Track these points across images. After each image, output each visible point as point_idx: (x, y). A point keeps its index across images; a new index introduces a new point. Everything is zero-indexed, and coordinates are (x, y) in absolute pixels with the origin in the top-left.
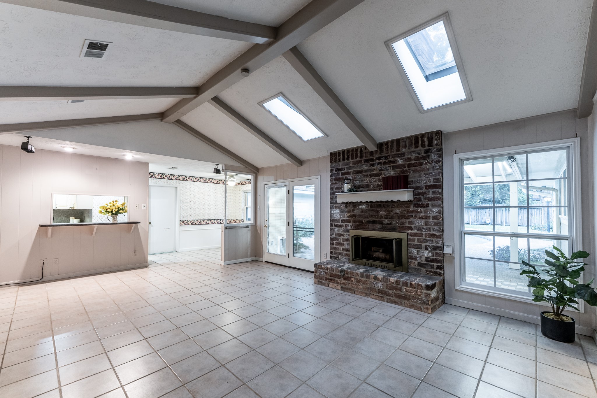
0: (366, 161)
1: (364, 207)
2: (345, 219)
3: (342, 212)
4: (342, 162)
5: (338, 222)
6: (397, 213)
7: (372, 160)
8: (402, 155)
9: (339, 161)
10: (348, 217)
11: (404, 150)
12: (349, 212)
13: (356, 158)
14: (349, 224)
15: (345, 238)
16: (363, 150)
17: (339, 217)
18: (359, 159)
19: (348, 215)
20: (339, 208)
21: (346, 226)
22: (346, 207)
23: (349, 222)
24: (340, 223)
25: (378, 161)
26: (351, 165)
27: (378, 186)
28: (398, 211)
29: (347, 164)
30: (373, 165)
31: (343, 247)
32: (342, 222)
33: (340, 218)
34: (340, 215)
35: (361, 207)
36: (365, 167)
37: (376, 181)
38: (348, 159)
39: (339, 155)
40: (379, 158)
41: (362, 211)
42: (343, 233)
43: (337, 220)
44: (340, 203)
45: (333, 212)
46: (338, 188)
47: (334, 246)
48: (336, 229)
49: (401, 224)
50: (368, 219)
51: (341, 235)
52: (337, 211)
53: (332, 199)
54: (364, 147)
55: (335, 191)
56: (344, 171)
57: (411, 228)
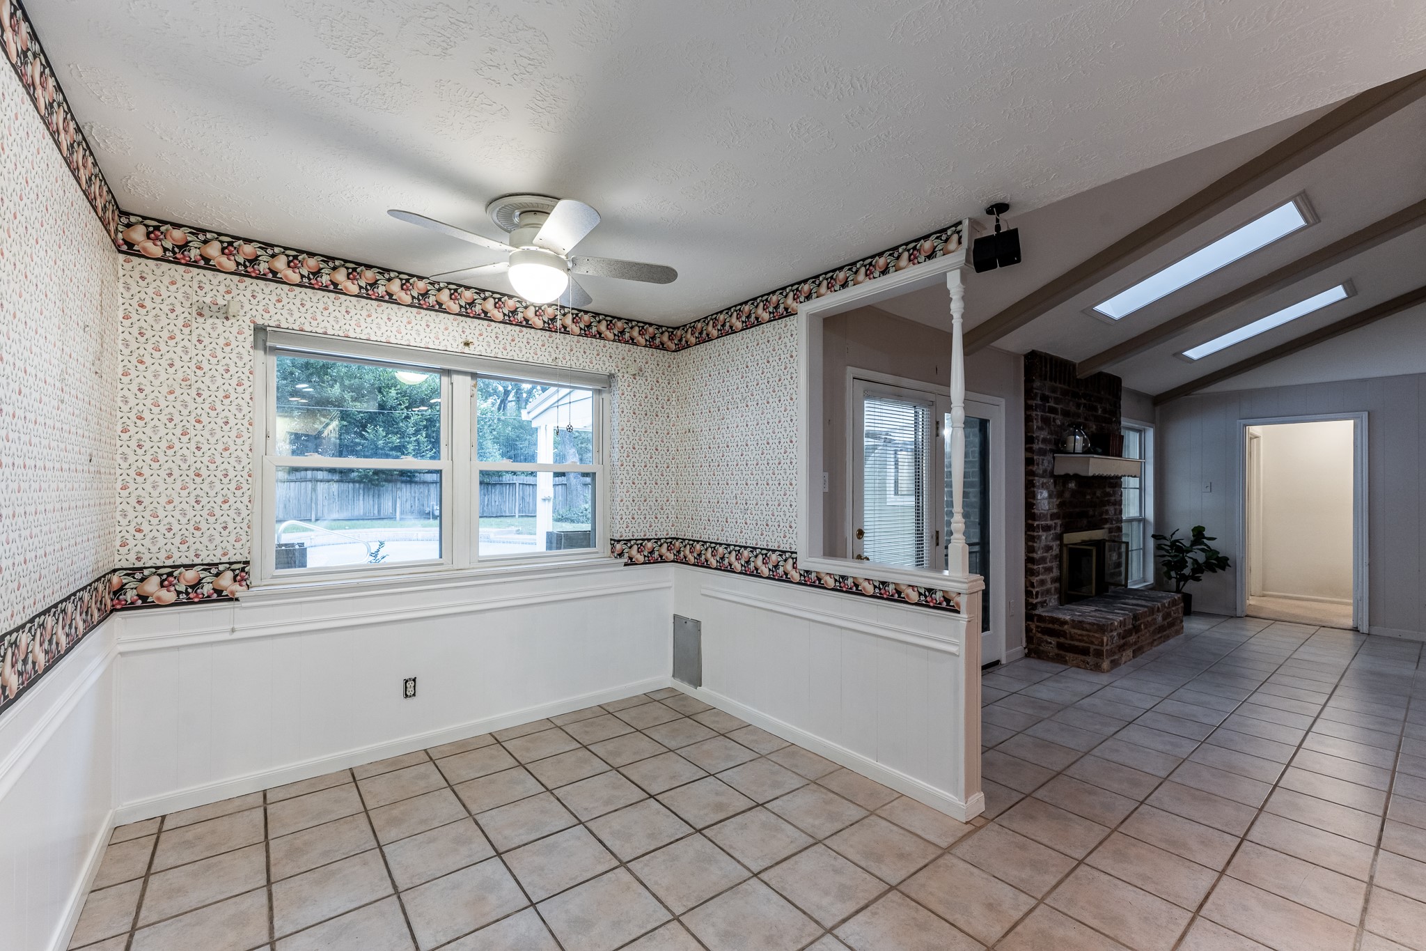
0: (1074, 395)
1: (1073, 485)
2: (1055, 511)
3: (1050, 496)
4: (1048, 382)
5: (1046, 520)
6: (1098, 498)
7: (1079, 397)
8: (1101, 400)
9: (1046, 377)
10: (1058, 506)
11: (1103, 393)
12: (1058, 495)
13: (1064, 384)
14: (1059, 523)
15: (1054, 553)
16: (1072, 369)
17: (1047, 508)
18: (1065, 387)
19: (1058, 502)
20: (1047, 488)
21: (1055, 528)
22: (1058, 484)
23: (1058, 518)
24: (1049, 522)
25: (1083, 401)
26: (1059, 394)
27: (1092, 445)
28: (1099, 492)
29: (1055, 390)
30: (1080, 405)
31: (1051, 575)
32: (1051, 520)
33: (1050, 509)
34: (1049, 503)
38: (1056, 380)
39: (1046, 365)
40: (1085, 396)
41: (1073, 492)
42: (1051, 544)
43: (1045, 515)
44: (1052, 475)
45: (1039, 497)
46: (1044, 441)
47: (1041, 577)
48: (1043, 535)
49: (1101, 514)
50: (1077, 510)
51: (1049, 548)
52: (1045, 494)
53: (1038, 464)
54: (1074, 365)
55: (1041, 446)
56: (1052, 404)
57: (1106, 521)
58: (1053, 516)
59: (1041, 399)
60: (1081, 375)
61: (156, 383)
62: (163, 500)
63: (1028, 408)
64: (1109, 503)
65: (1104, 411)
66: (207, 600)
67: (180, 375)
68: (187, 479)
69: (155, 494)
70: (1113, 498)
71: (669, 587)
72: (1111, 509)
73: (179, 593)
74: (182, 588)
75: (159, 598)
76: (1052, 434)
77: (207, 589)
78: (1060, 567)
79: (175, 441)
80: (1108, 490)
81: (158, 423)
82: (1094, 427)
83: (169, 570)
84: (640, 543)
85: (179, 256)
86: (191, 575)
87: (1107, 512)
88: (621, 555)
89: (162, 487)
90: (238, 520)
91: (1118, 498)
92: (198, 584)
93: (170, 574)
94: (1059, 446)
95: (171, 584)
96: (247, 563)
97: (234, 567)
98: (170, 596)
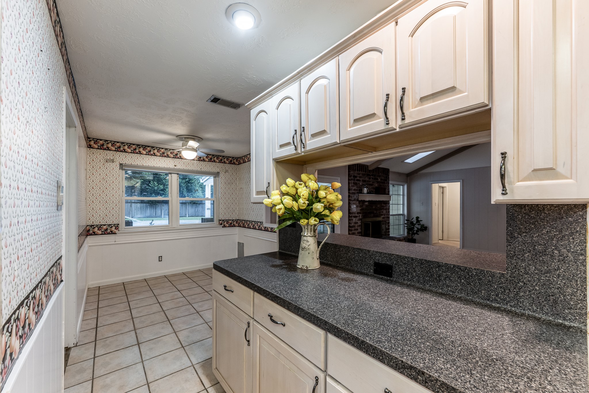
0: (368, 175)
1: (367, 203)
2: (359, 211)
3: (357, 207)
4: (356, 172)
5: (355, 214)
6: (378, 207)
7: (370, 176)
8: (380, 176)
9: (355, 171)
10: (360, 210)
11: (380, 174)
12: (360, 207)
13: (363, 172)
14: (361, 215)
15: (359, 224)
16: (366, 167)
18: (364, 173)
19: (361, 208)
20: (356, 204)
21: (359, 217)
22: (359, 203)
23: (360, 214)
24: (356, 215)
25: (372, 177)
26: (361, 175)
27: (372, 191)
28: (378, 206)
29: (359, 174)
30: (370, 178)
32: (357, 214)
33: (356, 211)
34: (356, 209)
35: (366, 203)
36: (367, 179)
37: (371, 188)
38: (360, 171)
39: (355, 167)
40: (372, 175)
41: (367, 206)
42: (357, 221)
43: (355, 213)
44: (358, 200)
45: (352, 207)
46: (354, 190)
47: (353, 232)
48: (354, 219)
49: (380, 213)
50: (369, 211)
51: (356, 223)
52: (355, 206)
53: (352, 197)
54: (368, 166)
55: (353, 191)
56: (358, 178)
57: (382, 215)
58: (358, 213)
59: (353, 177)
60: (370, 169)
61: (97, 179)
62: (98, 208)
63: (349, 180)
64: (383, 209)
65: (381, 179)
66: (109, 234)
67: (102, 177)
68: (104, 203)
69: (96, 207)
70: (385, 208)
71: (237, 234)
72: (385, 212)
73: (102, 232)
74: (103, 230)
75: (98, 233)
76: (358, 188)
77: (109, 231)
78: (361, 229)
79: (101, 194)
80: (383, 205)
81: (97, 189)
82: (377, 185)
83: (100, 226)
84: (227, 221)
85: (101, 147)
86: (105, 227)
87: (382, 212)
88: (221, 224)
89: (98, 205)
90: (116, 213)
91: (387, 207)
92: (107, 230)
93: (100, 227)
94: (361, 192)
95: (100, 229)
96: (118, 224)
97: (115, 225)
98: (100, 232)
